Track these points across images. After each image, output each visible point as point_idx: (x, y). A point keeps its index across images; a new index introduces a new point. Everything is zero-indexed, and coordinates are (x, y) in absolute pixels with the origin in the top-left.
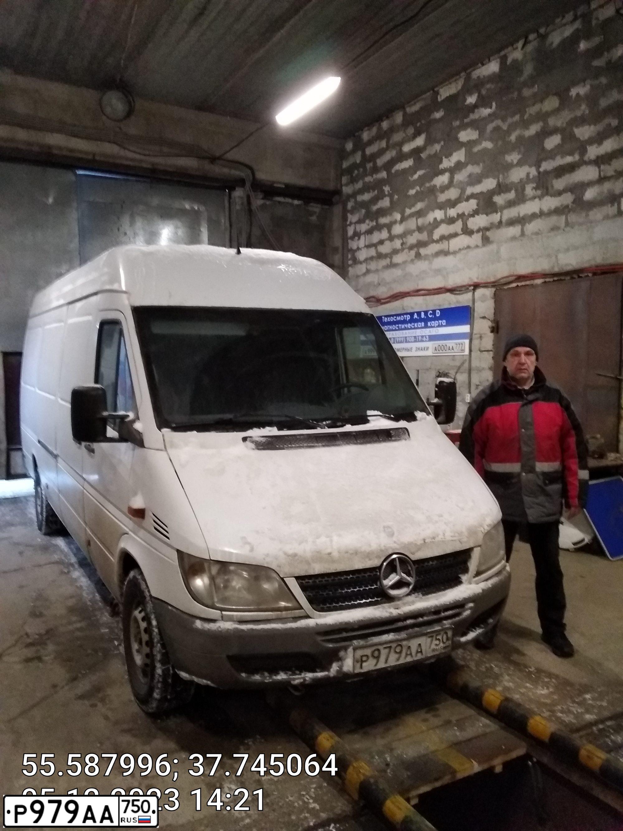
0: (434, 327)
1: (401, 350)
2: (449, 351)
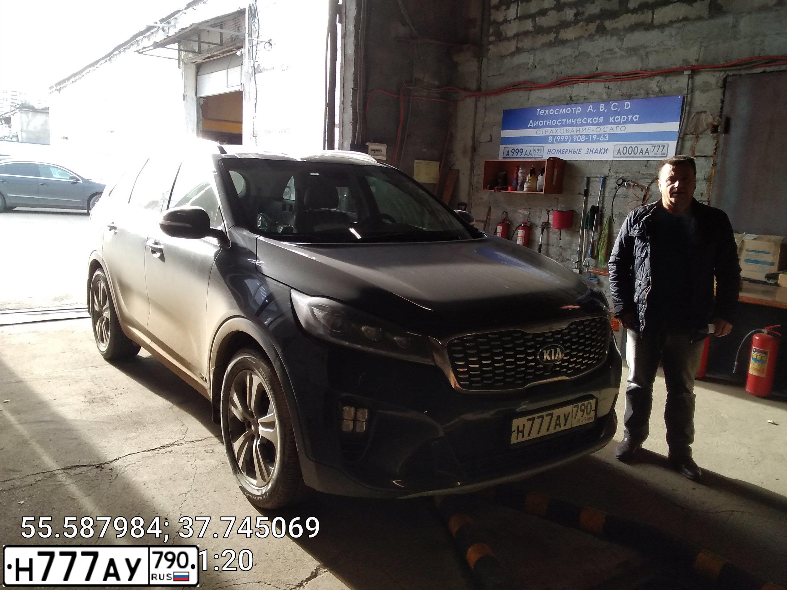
0: (619, 123)
1: (563, 151)
2: (641, 155)
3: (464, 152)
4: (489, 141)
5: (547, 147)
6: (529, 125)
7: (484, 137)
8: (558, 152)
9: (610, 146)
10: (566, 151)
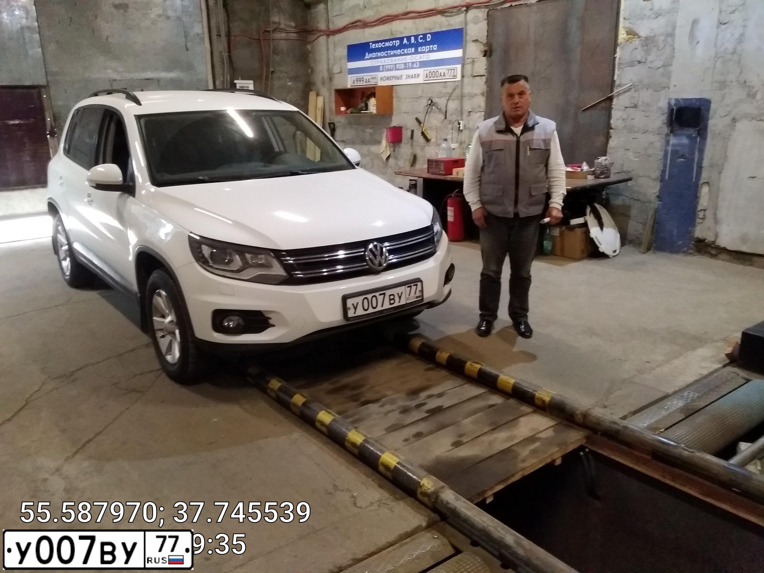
0: (424, 52)
1: (391, 78)
2: (441, 78)
3: (322, 83)
4: (339, 73)
5: (380, 75)
6: (366, 58)
7: (336, 69)
8: (388, 78)
9: (421, 71)
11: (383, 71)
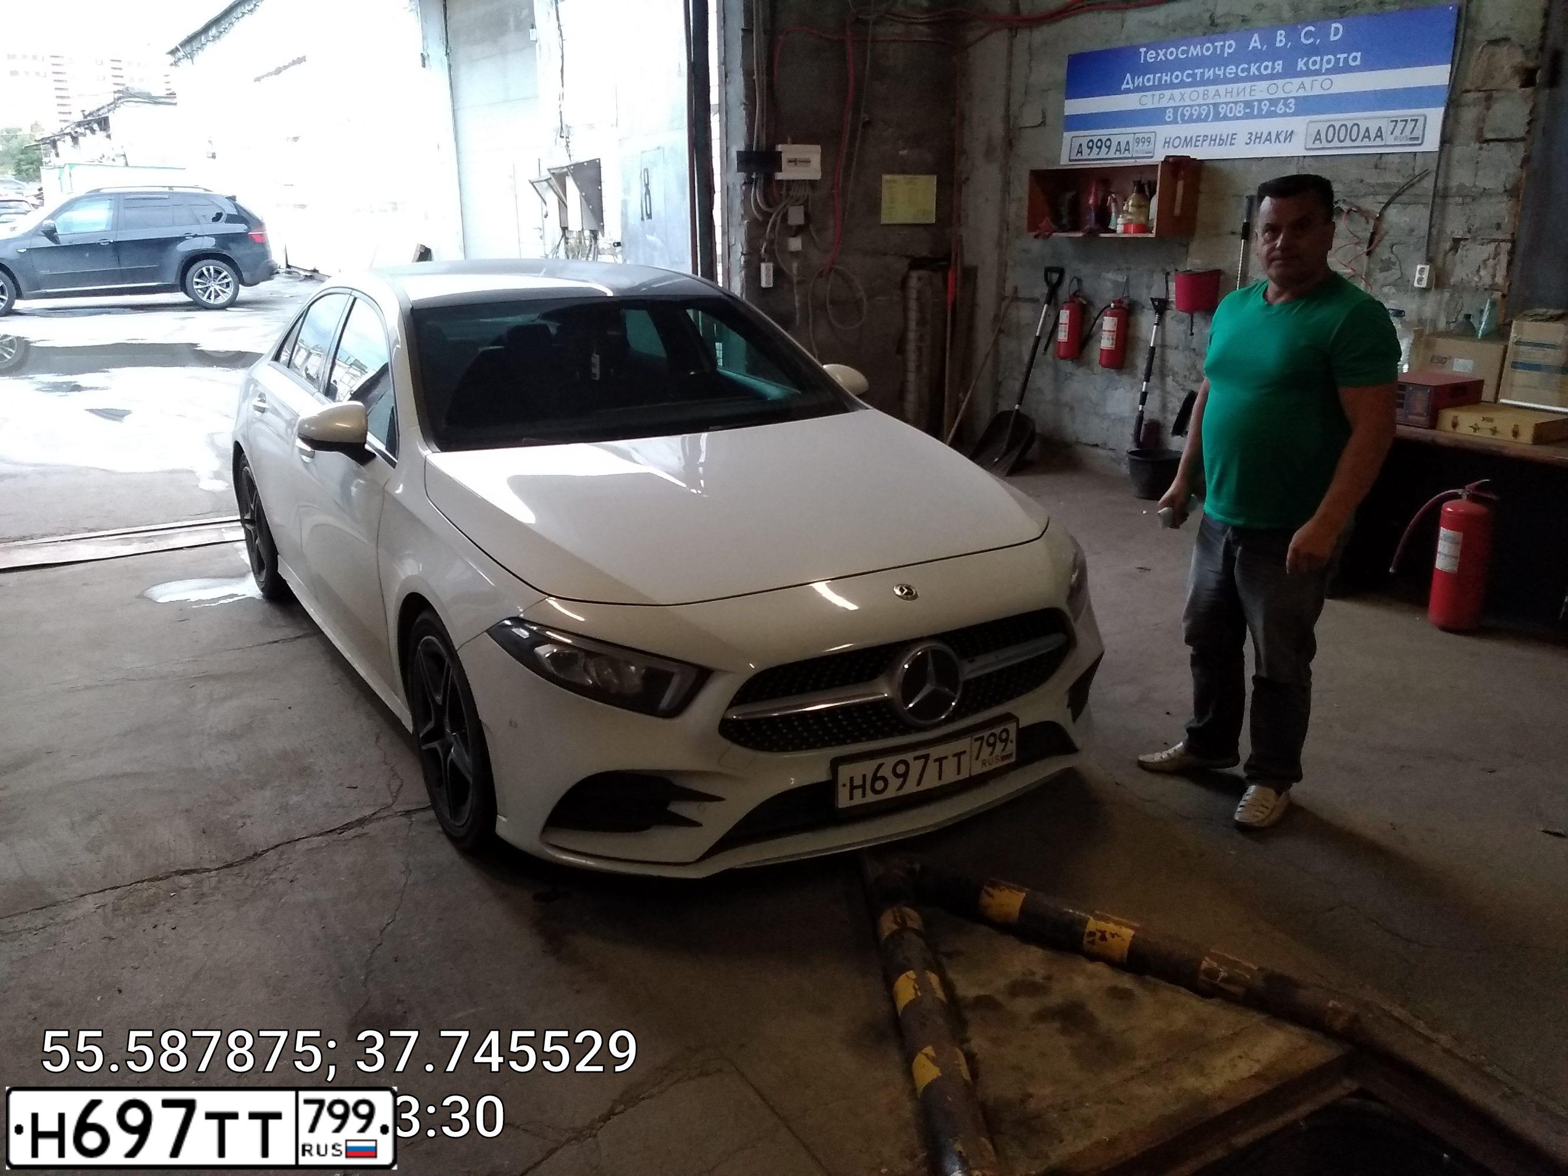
0: (1318, 72)
1: (1197, 141)
2: (1366, 142)
3: (989, 153)
4: (1039, 125)
5: (1163, 132)
6: (1124, 86)
7: (1029, 116)
8: (1187, 142)
9: (1300, 124)
10: (1204, 140)
11: (1175, 121)
